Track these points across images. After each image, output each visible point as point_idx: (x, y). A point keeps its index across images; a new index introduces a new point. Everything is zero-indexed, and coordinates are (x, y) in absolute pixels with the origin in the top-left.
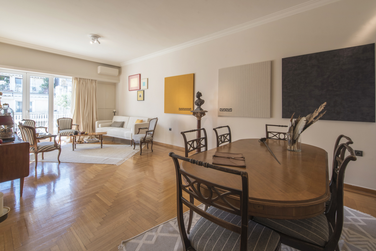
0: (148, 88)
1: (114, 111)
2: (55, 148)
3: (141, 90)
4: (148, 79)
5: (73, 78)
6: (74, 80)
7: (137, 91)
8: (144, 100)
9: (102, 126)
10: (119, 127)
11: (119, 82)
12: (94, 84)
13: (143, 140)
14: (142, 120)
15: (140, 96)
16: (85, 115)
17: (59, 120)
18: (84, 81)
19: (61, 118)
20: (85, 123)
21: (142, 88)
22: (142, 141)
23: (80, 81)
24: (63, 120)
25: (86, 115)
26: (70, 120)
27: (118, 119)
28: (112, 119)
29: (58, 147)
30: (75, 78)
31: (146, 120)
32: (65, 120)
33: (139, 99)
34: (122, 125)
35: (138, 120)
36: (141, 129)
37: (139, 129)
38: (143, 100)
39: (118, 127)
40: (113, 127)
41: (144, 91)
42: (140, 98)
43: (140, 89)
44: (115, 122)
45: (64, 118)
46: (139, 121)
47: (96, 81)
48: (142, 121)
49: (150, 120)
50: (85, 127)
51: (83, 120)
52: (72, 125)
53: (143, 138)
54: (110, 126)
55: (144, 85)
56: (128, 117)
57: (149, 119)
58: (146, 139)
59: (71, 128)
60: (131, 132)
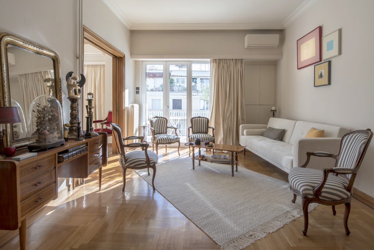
0: (340, 53)
1: (273, 108)
2: (146, 165)
3: (323, 62)
4: (340, 31)
5: (211, 60)
6: (212, 63)
7: (313, 66)
8: (329, 83)
9: (249, 134)
10: (275, 139)
11: (282, 58)
12: (239, 65)
13: (311, 192)
14: (323, 131)
15: (321, 76)
16: (226, 114)
17: (193, 119)
18: (225, 63)
19: (196, 117)
20: (226, 126)
21: (325, 56)
22: (310, 197)
23: (219, 63)
24: (198, 119)
25: (228, 115)
26: (206, 119)
27: (276, 123)
28: (267, 124)
29: (152, 165)
30: (213, 60)
31: (334, 132)
32: (200, 119)
33: (319, 82)
34: (281, 136)
35: (314, 129)
36: (314, 154)
37: (309, 154)
38: (327, 83)
39: (273, 139)
40: (266, 137)
41: (330, 63)
42: (320, 79)
43: (321, 60)
44: (271, 129)
45: (199, 117)
46: (315, 131)
47: (242, 60)
48: (322, 133)
49: (346, 133)
50: (225, 133)
51: (223, 121)
52: (208, 127)
53: (313, 187)
54: (262, 134)
55: (330, 47)
56: (294, 122)
57: (342, 130)
58: (323, 194)
59: (206, 132)
60: (291, 158)
